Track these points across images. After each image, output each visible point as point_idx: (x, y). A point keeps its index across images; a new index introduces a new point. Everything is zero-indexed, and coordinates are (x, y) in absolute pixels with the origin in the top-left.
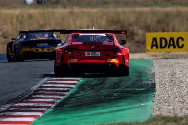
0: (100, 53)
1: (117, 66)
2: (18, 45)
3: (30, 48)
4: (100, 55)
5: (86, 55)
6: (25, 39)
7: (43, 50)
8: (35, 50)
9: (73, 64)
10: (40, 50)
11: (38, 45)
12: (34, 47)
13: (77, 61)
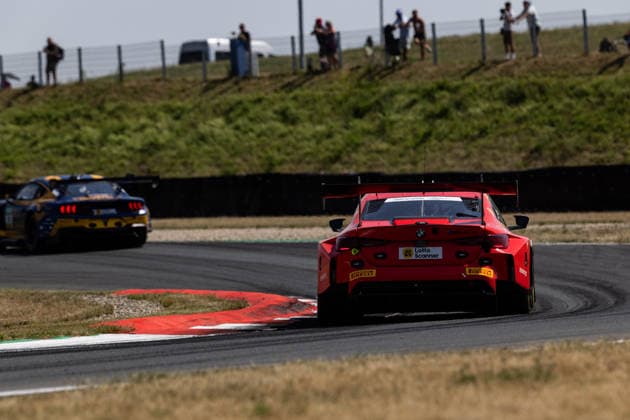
0: (440, 249)
1: (494, 286)
2: (43, 213)
3: (76, 221)
4: (440, 257)
5: (401, 256)
6: (59, 198)
7: (106, 224)
8: (87, 226)
9: (362, 284)
10: (100, 225)
11: (95, 212)
12: (84, 218)
13: (374, 275)
